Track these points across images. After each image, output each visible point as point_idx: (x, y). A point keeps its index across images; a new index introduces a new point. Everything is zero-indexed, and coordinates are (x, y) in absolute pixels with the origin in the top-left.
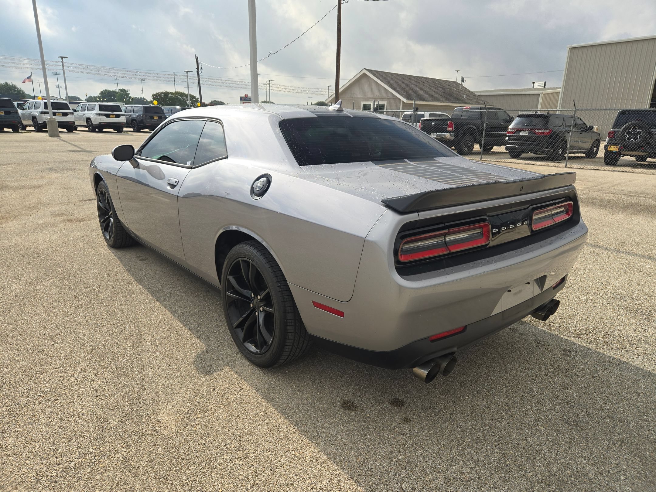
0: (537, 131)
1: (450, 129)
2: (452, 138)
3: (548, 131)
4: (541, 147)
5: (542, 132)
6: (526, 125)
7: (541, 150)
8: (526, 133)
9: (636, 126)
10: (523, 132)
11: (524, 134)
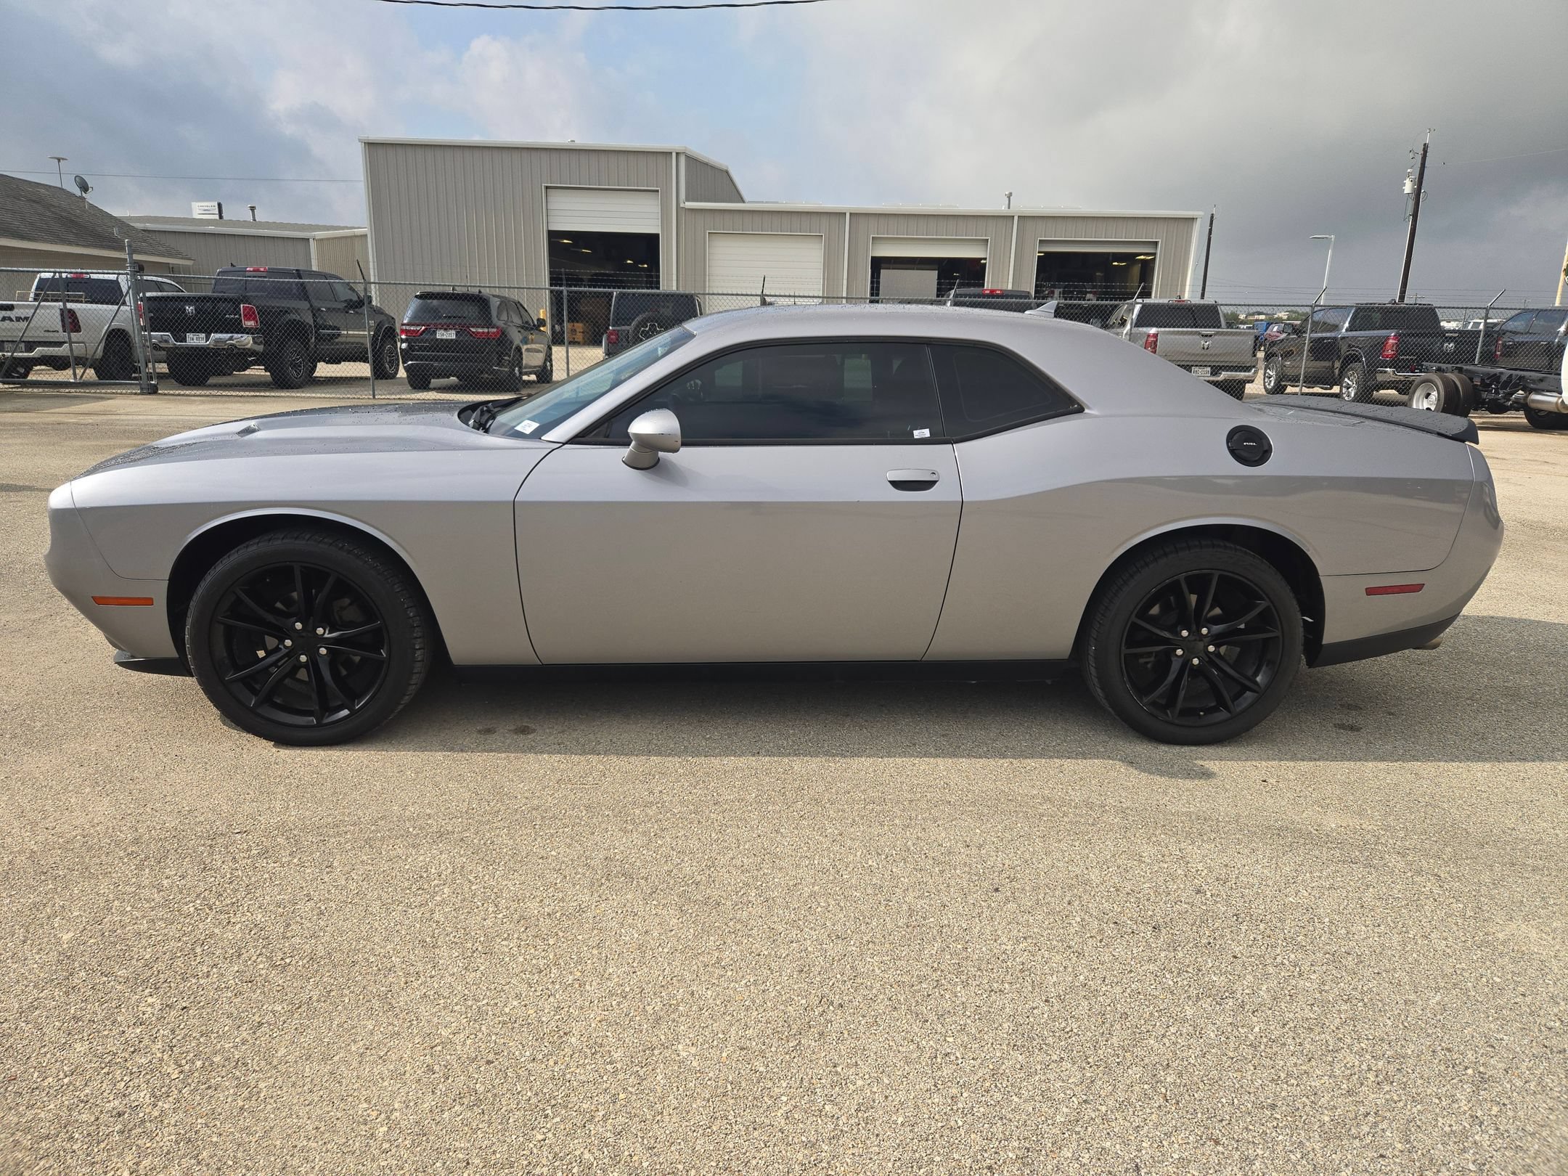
0: (473, 330)
1: (250, 324)
2: (260, 348)
3: (495, 330)
4: (488, 364)
5: (483, 333)
6: (445, 317)
7: (489, 370)
8: (451, 335)
9: (657, 322)
10: (442, 331)
11: (445, 337)
